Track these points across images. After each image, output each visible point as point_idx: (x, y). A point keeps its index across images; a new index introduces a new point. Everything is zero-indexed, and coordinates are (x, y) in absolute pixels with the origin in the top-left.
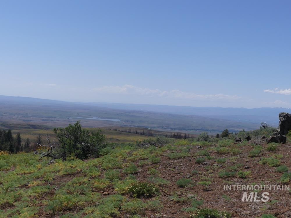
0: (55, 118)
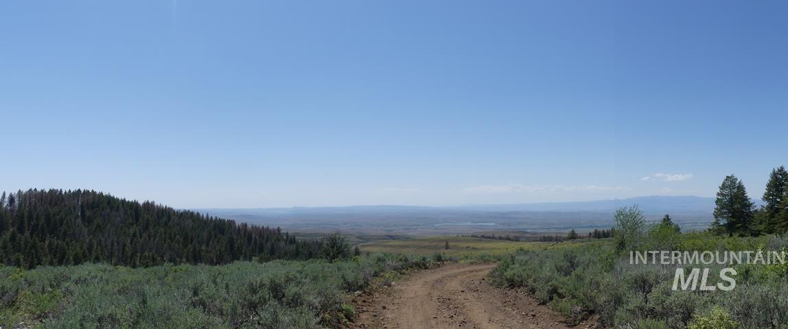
0: (419, 225)
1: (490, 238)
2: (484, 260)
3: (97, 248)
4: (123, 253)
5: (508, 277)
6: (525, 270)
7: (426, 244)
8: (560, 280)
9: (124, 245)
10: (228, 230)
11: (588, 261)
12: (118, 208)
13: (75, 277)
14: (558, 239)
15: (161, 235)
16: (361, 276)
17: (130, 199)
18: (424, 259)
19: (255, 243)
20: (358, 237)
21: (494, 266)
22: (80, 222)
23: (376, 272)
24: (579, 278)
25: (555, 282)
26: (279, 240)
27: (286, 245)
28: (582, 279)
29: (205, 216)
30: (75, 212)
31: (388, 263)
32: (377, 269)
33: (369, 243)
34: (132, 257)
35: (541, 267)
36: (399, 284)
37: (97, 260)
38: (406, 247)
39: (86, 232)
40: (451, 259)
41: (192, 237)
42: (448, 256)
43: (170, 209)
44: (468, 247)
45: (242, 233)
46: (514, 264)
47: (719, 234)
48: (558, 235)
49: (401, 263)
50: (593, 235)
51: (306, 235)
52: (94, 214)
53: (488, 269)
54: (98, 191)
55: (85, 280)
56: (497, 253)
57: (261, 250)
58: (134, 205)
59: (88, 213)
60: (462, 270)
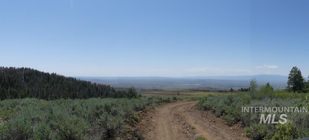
0: (167, 85)
1: (197, 90)
2: (193, 99)
3: (31, 93)
4: (43, 95)
5: (204, 106)
6: (211, 103)
7: (170, 93)
8: (226, 108)
9: (43, 92)
10: (88, 85)
11: (238, 100)
12: (40, 75)
13: (21, 103)
14: (226, 92)
15: (59, 87)
16: (142, 105)
17: (45, 72)
18: (169, 99)
19: (99, 91)
20: (141, 90)
21: (198, 101)
22: (24, 82)
23: (148, 104)
24: (234, 106)
25: (224, 108)
26: (109, 91)
27: (112, 92)
28: (235, 107)
29: (78, 80)
30: (21, 77)
31: (153, 100)
32: (148, 102)
33: (145, 92)
34: (46, 97)
35: (218, 102)
36: (158, 109)
37: (31, 97)
38: (161, 94)
39: (26, 86)
40: (180, 99)
41: (72, 88)
42: (179, 98)
43: (63, 77)
44: (187, 94)
45: (94, 87)
46: (207, 100)
47: (289, 91)
48: (226, 90)
49: (159, 100)
50: (240, 90)
51: (120, 88)
52: (30, 78)
53: (195, 103)
54: (31, 68)
55: (26, 104)
56: (200, 96)
57: (102, 94)
58: (47, 74)
59: (27, 77)
60: (184, 103)
